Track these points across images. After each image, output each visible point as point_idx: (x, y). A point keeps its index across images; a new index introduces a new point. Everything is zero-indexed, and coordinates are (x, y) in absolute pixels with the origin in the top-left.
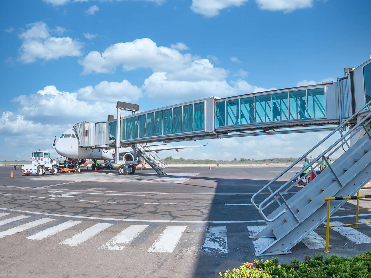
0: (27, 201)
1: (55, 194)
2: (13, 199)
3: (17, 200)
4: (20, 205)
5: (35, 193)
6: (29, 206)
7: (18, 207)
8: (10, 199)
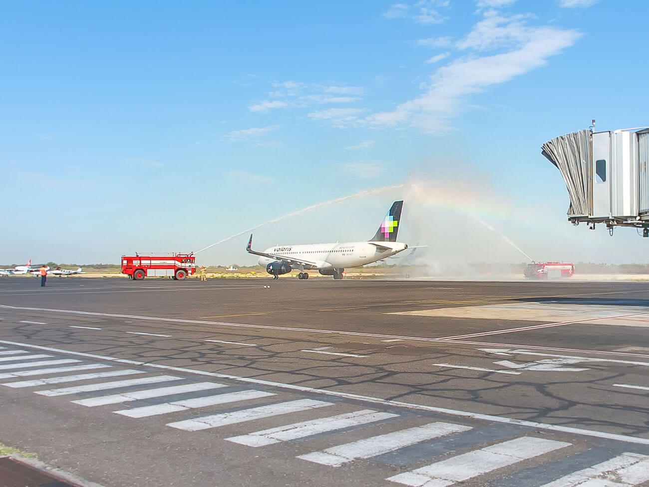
0: (431, 379)
1: (513, 358)
2: (381, 369)
3: (396, 373)
4: (413, 390)
5: (443, 353)
6: (447, 394)
7: (412, 396)
8: (372, 370)
